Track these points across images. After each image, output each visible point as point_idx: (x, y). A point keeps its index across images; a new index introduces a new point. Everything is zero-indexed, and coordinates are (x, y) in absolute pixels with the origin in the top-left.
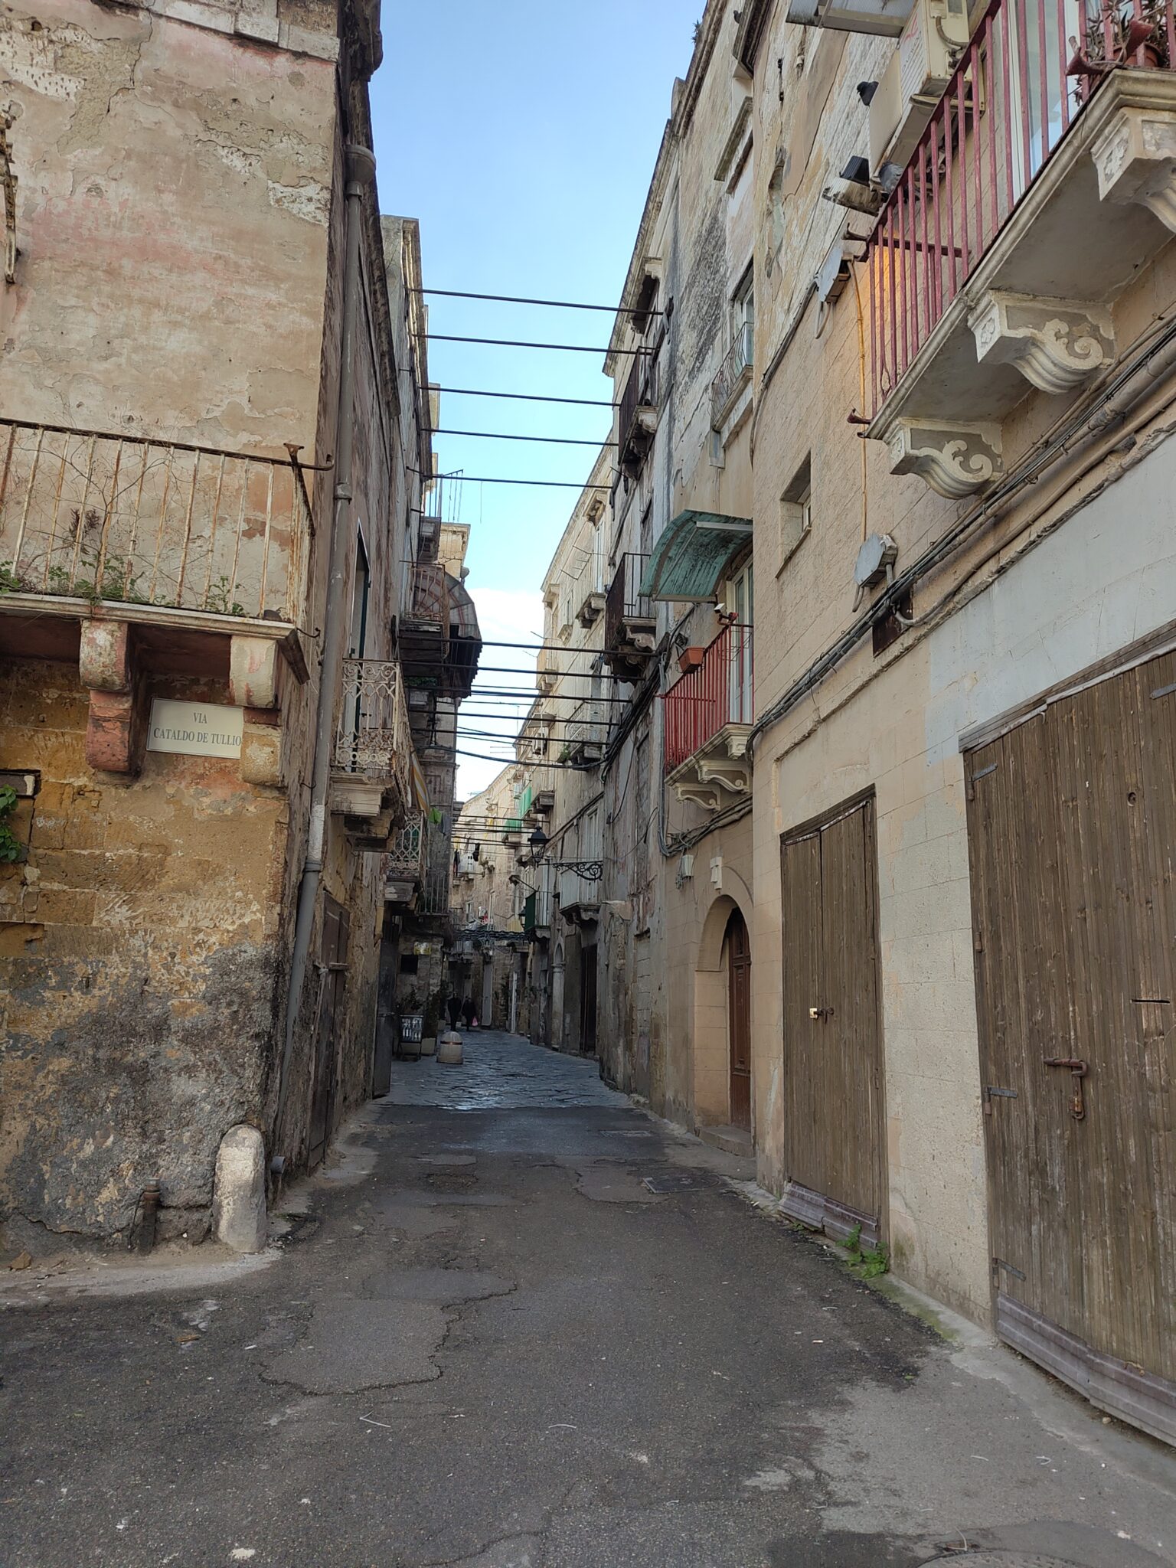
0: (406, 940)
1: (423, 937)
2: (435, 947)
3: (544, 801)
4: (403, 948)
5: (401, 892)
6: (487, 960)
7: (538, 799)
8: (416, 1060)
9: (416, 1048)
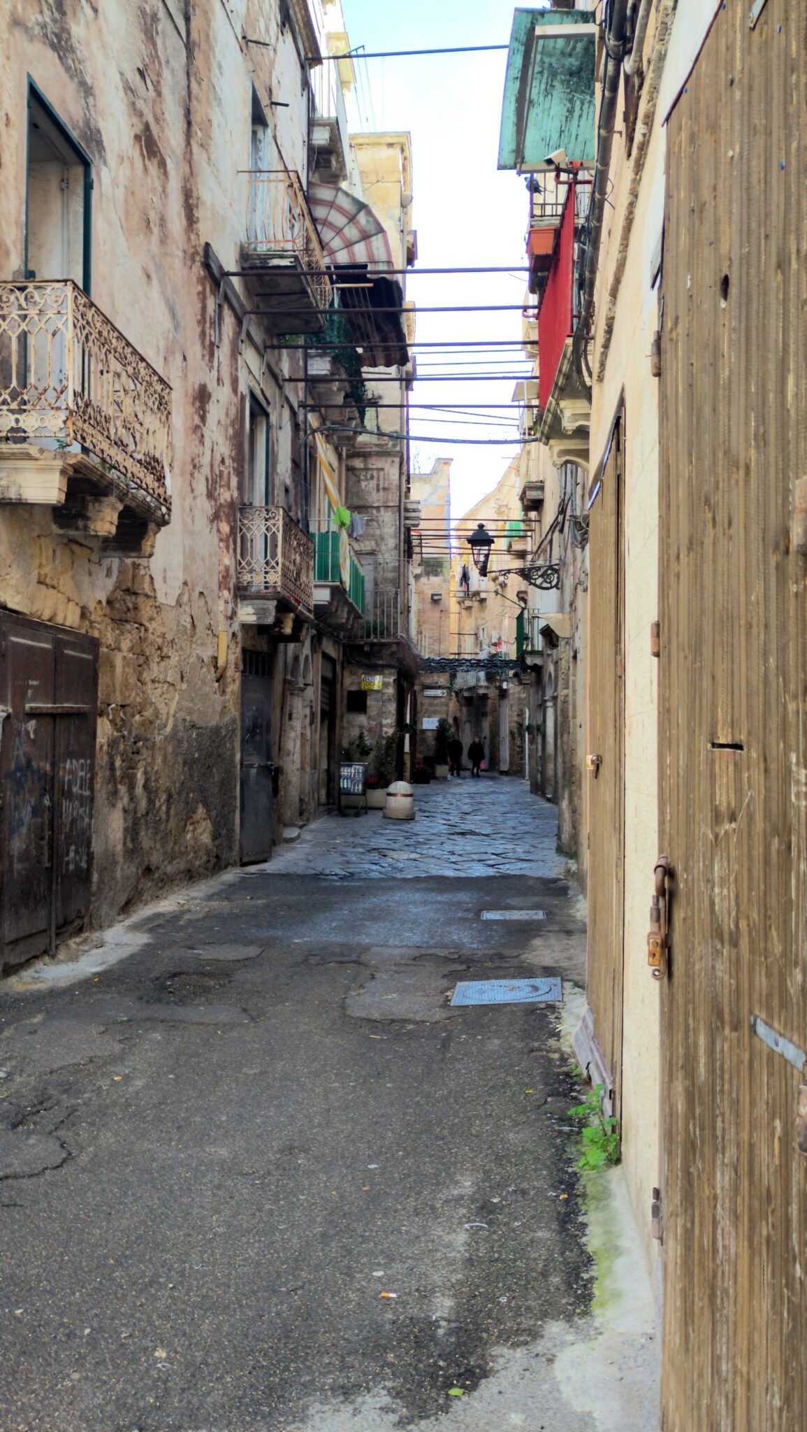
0: (352, 673)
1: (374, 669)
2: (387, 680)
3: (533, 495)
4: (350, 682)
5: (260, 612)
6: (503, 694)
7: (524, 493)
8: (357, 815)
9: (361, 802)
